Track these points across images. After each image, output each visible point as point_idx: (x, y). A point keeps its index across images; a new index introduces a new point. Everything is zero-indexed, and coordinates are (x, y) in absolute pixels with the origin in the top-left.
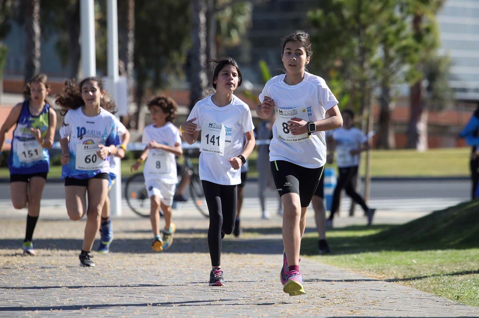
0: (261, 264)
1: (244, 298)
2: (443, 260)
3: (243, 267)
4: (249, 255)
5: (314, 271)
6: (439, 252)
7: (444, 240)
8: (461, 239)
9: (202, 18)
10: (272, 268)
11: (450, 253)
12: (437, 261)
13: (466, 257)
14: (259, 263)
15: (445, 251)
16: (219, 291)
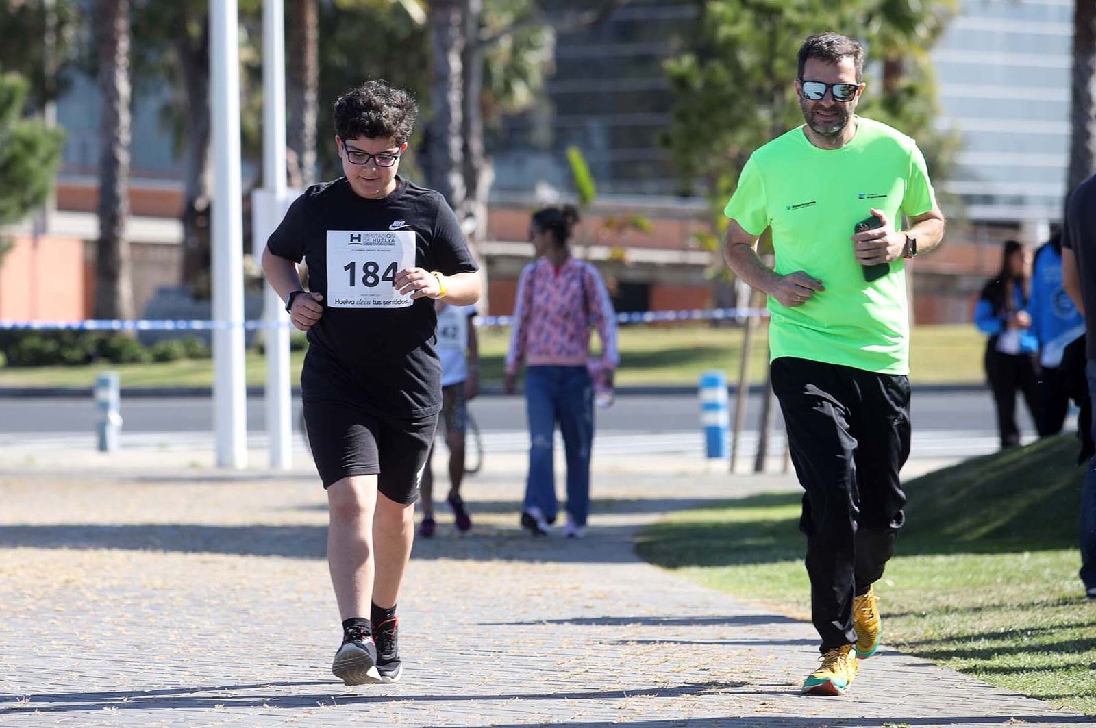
0: (575, 588)
1: (541, 670)
2: (949, 580)
3: (540, 595)
4: (551, 566)
5: (685, 606)
6: (941, 559)
7: (949, 530)
8: (984, 530)
9: (455, 64)
10: (598, 598)
11: (962, 562)
12: (937, 581)
13: (995, 572)
14: (572, 586)
15: (952, 558)
16: (492, 653)
